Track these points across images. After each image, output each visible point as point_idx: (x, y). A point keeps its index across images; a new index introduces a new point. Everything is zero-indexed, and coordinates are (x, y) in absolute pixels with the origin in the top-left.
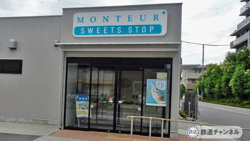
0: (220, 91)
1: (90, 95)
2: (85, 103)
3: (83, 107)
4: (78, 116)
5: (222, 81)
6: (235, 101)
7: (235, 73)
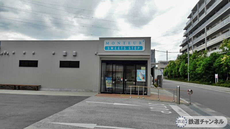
0: (175, 74)
1: (112, 78)
2: (110, 81)
3: (109, 83)
4: (107, 87)
5: (176, 69)
6: (182, 79)
7: (181, 65)
